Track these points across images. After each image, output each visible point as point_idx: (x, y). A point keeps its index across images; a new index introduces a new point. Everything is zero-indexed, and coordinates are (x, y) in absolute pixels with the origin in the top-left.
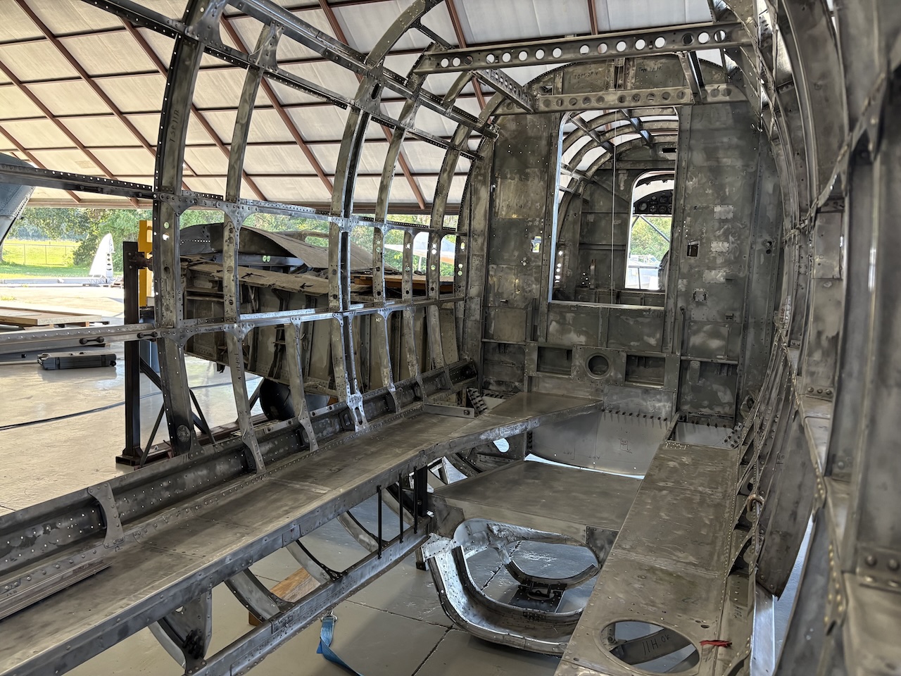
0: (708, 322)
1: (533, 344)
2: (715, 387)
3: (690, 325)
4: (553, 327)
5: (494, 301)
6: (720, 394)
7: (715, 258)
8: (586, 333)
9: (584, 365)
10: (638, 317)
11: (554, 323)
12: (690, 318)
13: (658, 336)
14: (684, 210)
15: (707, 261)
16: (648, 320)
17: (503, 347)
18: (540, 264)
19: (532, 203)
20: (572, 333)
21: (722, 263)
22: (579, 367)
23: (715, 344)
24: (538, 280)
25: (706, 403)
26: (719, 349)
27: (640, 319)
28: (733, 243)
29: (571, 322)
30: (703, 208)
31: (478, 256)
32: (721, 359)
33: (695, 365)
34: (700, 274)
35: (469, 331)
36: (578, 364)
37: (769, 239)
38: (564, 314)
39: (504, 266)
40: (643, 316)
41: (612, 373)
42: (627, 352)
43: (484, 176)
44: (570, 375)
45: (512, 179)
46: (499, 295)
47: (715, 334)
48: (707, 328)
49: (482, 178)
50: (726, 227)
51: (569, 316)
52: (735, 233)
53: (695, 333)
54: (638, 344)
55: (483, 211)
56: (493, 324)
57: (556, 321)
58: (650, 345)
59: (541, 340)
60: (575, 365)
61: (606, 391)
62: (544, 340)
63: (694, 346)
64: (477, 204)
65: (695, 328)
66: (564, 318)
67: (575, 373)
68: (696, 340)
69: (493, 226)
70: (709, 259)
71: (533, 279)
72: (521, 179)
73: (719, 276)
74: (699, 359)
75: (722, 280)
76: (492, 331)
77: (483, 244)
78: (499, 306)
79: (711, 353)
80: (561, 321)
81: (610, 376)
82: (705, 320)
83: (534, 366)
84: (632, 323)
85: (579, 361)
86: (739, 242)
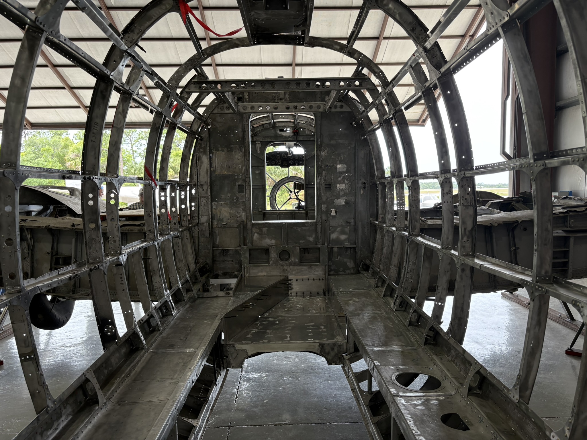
0: (339, 226)
1: (245, 248)
2: (345, 260)
3: (330, 228)
4: (256, 236)
5: (217, 224)
6: (348, 264)
7: (339, 192)
8: (274, 238)
9: (276, 256)
10: (303, 226)
11: (256, 234)
12: (329, 225)
13: (314, 236)
14: (321, 167)
15: (335, 194)
16: (308, 228)
17: (225, 252)
18: (245, 200)
19: (236, 165)
20: (267, 239)
21: (342, 195)
22: (274, 258)
23: (343, 237)
24: (244, 210)
25: (341, 269)
26: (345, 240)
27: (304, 228)
28: (347, 184)
29: (266, 233)
30: (331, 166)
31: (205, 197)
32: (347, 244)
33: (335, 249)
34: (333, 201)
35: (202, 244)
36: (273, 256)
37: (364, 181)
38: (262, 228)
39: (222, 203)
40: (305, 226)
41: (292, 259)
42: (299, 247)
43: (205, 149)
44: (269, 263)
45: (223, 151)
46: (220, 220)
47: (343, 232)
48: (339, 229)
49: (203, 150)
50: (343, 176)
51: (265, 229)
52: (348, 179)
53: (333, 232)
54: (304, 241)
55: (205, 170)
56: (218, 239)
57: (257, 233)
58: (310, 241)
59: (249, 244)
60: (271, 257)
61: (288, 269)
62: (251, 245)
63: (333, 239)
64: (201, 166)
65: (333, 230)
66: (262, 231)
67: (272, 262)
68: (334, 236)
69: (213, 179)
70: (336, 193)
71: (241, 209)
72: (228, 151)
73: (342, 201)
74: (337, 246)
75: (343, 203)
76: (217, 243)
77: (207, 190)
78: (221, 227)
79: (342, 242)
80: (260, 232)
81: (292, 261)
82: (337, 225)
83: (247, 261)
84: (299, 230)
85: (273, 255)
86: (350, 183)
